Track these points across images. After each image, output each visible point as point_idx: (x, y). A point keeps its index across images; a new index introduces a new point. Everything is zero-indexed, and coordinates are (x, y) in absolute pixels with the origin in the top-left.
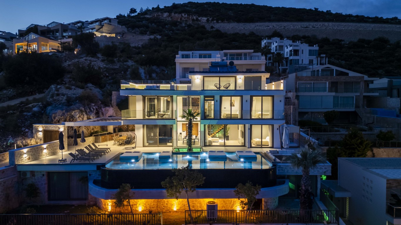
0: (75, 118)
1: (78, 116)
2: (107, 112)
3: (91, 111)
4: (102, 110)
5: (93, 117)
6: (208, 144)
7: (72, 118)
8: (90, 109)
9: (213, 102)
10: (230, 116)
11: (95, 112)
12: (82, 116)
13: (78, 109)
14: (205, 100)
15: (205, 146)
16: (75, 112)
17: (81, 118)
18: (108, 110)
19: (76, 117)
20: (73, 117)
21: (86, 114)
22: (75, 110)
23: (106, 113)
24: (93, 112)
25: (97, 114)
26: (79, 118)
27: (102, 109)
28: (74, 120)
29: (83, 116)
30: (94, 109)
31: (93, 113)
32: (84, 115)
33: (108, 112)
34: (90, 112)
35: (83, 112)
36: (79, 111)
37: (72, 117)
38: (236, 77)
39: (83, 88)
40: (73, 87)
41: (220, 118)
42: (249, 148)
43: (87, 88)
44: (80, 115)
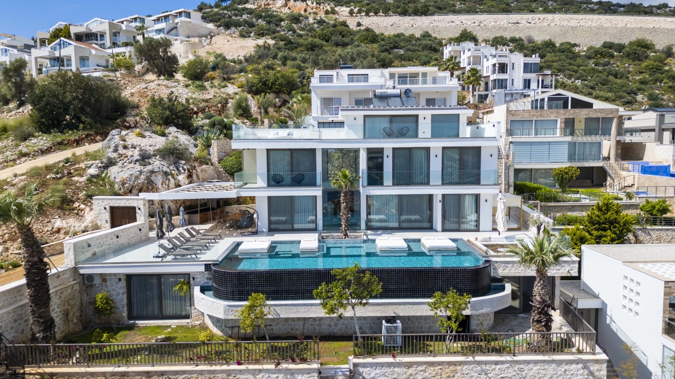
0: (156, 185)
1: (161, 182)
2: (205, 175)
3: (180, 172)
5: (184, 182)
7: (152, 186)
8: (178, 170)
13: (161, 170)
15: (369, 229)
16: (156, 176)
17: (166, 185)
18: (206, 171)
20: (154, 183)
22: (156, 172)
24: (184, 175)
25: (190, 178)
27: (197, 168)
28: (156, 189)
29: (169, 182)
37: (151, 183)
38: (417, 116)
39: (163, 135)
40: (147, 134)
41: (394, 184)
42: (439, 232)
43: (170, 134)
44: (164, 180)
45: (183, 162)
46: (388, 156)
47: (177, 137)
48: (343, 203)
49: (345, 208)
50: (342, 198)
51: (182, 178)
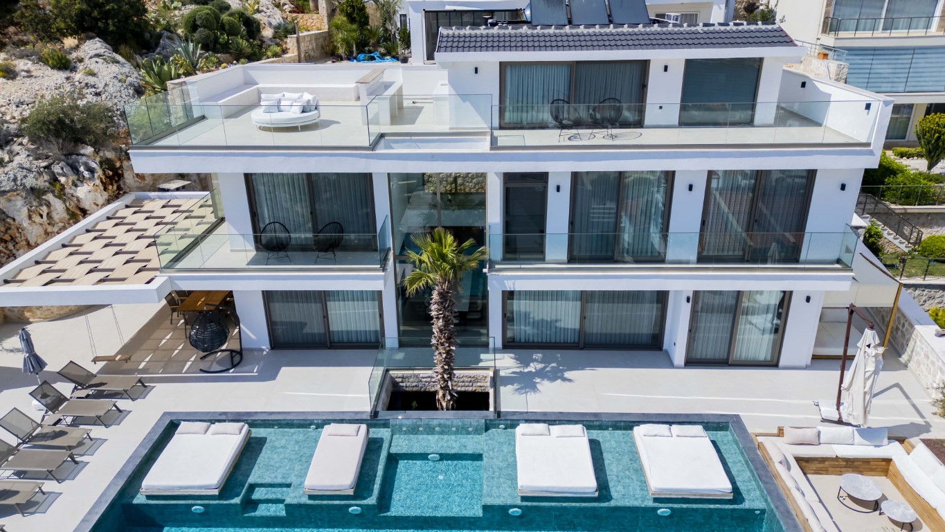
0: (14, 220)
1: (24, 212)
3: (81, 178)
5: (94, 202)
7: (4, 220)
11: (98, 182)
12: (44, 208)
13: (20, 185)
15: (507, 346)
16: (9, 201)
19: (18, 218)
20: (7, 217)
21: (61, 196)
22: (5, 193)
24: (91, 181)
25: (115, 184)
26: (30, 217)
28: (14, 228)
29: (49, 207)
30: (92, 171)
31: (93, 188)
35: (45, 192)
36: (22, 193)
37: (2, 217)
38: (645, 64)
39: (63, 64)
40: (21, 65)
41: (572, 259)
42: (679, 368)
43: (81, 60)
44: (33, 208)
45: (90, 151)
46: (558, 189)
47: (93, 74)
48: (438, 318)
49: (441, 331)
50: (434, 307)
51: (85, 192)
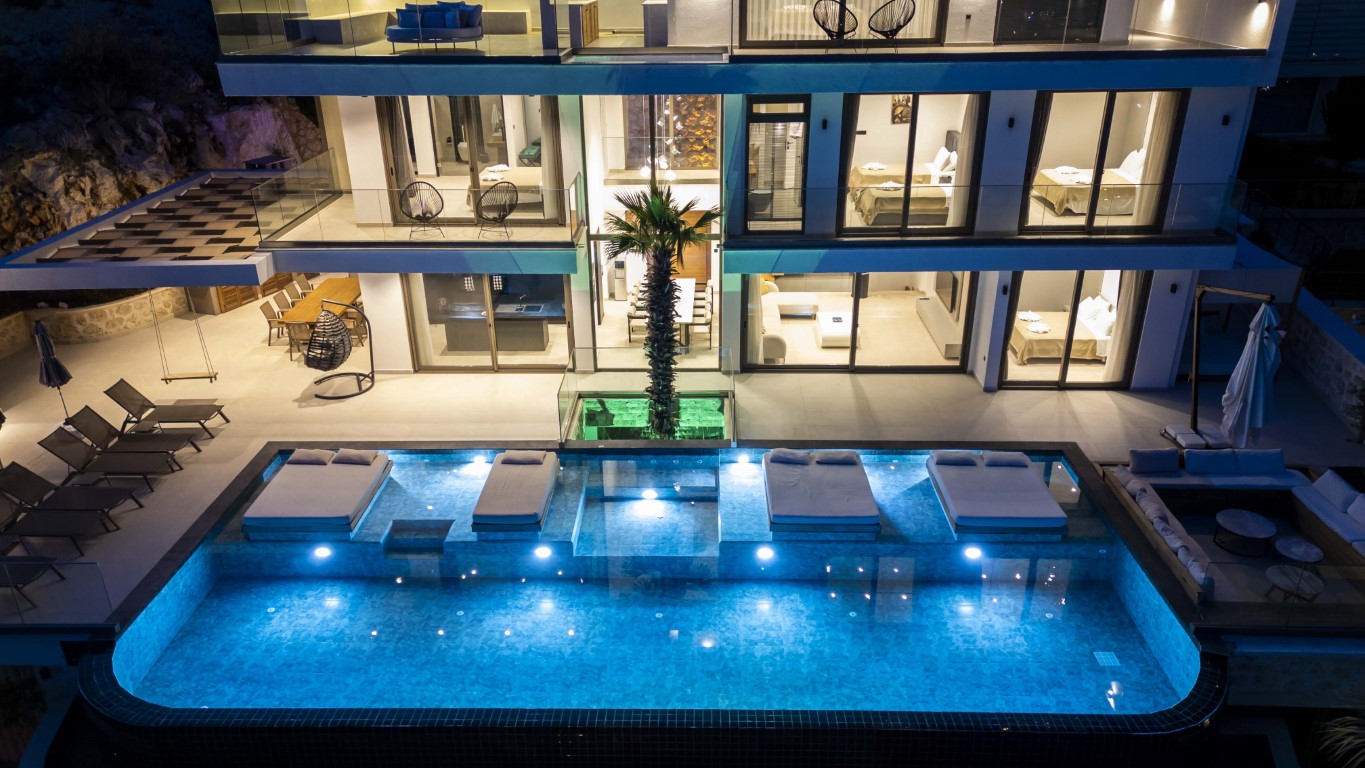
0: (45, 195)
1: (59, 184)
2: (245, 136)
3: (138, 143)
4: (209, 125)
5: (156, 178)
6: (761, 360)
7: (31, 195)
8: (131, 132)
9: (796, 129)
10: (900, 207)
11: (160, 149)
12: (87, 179)
13: (51, 144)
14: (752, 118)
15: (747, 368)
16: (38, 167)
17: (83, 191)
18: (245, 124)
19: (50, 192)
20: (36, 190)
21: (113, 164)
22: (32, 154)
23: (240, 142)
24: (153, 152)
25: (184, 156)
26: (67, 192)
27: (210, 119)
28: (45, 206)
29: (93, 179)
30: (153, 133)
31: (154, 158)
32: (94, 173)
33: (250, 136)
34: (134, 149)
35: (88, 158)
36: (55, 155)
37: (27, 190)
41: (842, 232)
42: (989, 392)
44: (72, 178)
45: (150, 106)
48: (653, 309)
49: (657, 329)
